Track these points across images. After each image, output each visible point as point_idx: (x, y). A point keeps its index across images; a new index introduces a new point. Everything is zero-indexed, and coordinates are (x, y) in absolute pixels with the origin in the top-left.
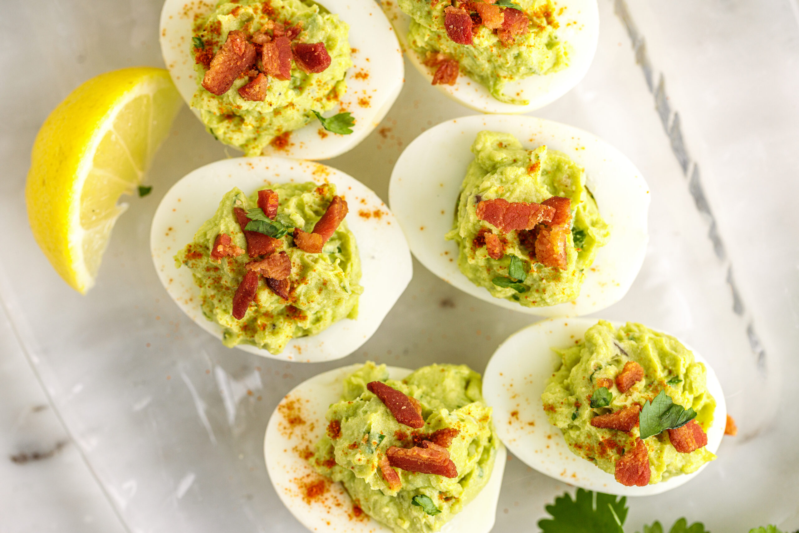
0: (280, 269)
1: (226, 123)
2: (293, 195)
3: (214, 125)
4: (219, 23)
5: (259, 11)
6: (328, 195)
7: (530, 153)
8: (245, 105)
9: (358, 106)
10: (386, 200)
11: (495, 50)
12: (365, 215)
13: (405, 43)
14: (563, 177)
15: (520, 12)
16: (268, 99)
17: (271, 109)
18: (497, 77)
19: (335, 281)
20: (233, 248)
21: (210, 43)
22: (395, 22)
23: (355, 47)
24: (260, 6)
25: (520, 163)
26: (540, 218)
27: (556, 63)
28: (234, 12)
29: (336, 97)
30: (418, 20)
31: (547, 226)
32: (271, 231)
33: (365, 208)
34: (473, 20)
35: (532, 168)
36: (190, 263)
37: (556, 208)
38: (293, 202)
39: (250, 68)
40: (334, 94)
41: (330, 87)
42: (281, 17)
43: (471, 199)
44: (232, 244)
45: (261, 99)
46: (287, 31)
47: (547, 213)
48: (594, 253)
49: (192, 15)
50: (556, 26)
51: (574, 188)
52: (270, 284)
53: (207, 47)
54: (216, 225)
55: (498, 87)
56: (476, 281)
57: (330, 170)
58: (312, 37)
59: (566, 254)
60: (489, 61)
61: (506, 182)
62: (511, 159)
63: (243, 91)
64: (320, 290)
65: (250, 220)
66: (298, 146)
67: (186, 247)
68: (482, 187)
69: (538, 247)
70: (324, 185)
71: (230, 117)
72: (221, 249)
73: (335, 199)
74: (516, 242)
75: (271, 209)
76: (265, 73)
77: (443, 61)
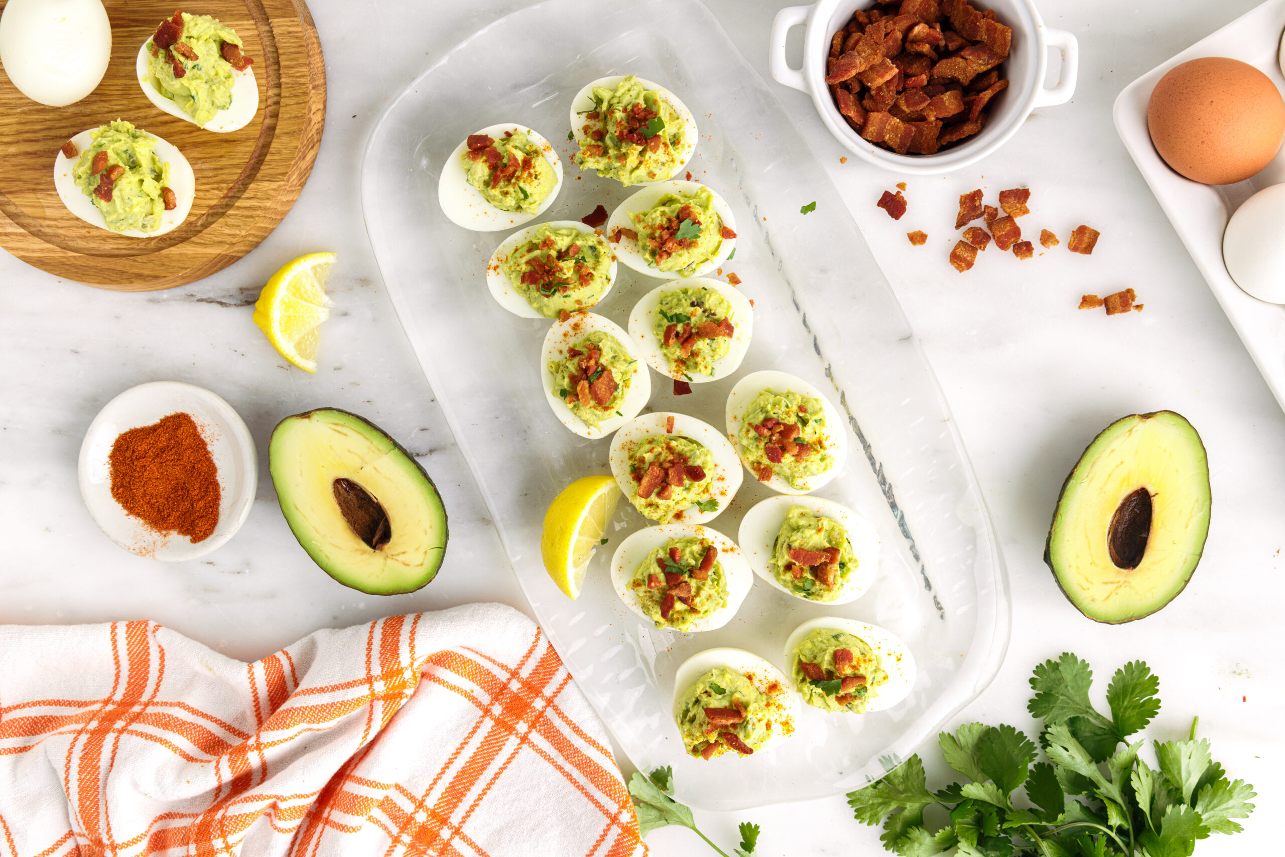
0: (685, 592)
1: (649, 508)
2: (687, 547)
3: (642, 509)
4: (644, 457)
5: (664, 449)
6: (706, 544)
7: (818, 521)
8: (660, 501)
9: (720, 495)
10: (737, 543)
11: (793, 464)
12: (725, 551)
13: (742, 458)
14: (835, 534)
15: (807, 444)
16: (672, 498)
17: (675, 502)
18: (794, 477)
19: (716, 594)
20: (660, 582)
21: (639, 468)
22: (736, 447)
23: (717, 463)
24: (665, 446)
25: (812, 527)
26: (824, 559)
27: (826, 467)
28: (651, 451)
29: (708, 491)
30: (750, 448)
31: (827, 564)
32: (679, 570)
33: (725, 547)
34: (781, 449)
35: (819, 530)
36: (635, 588)
37: (832, 554)
38: (688, 551)
39: (662, 482)
40: (706, 490)
41: (704, 487)
42: (677, 451)
43: (785, 545)
44: (659, 580)
45: (669, 499)
46: (680, 459)
47: (827, 557)
48: (849, 575)
49: (626, 448)
50: (825, 449)
51: (841, 540)
52: (681, 599)
53: (638, 471)
54: (648, 569)
55: (795, 482)
56: (786, 587)
57: (705, 528)
58: (694, 462)
60: (789, 469)
61: (805, 537)
62: (807, 524)
63: (659, 495)
64: (707, 599)
65: (667, 566)
66: (688, 517)
67: (632, 581)
68: (792, 539)
69: (819, 574)
70: (703, 539)
71: (650, 505)
72: (653, 584)
73: (710, 547)
74: (808, 569)
75: (677, 558)
76: (670, 485)
77: (763, 469)
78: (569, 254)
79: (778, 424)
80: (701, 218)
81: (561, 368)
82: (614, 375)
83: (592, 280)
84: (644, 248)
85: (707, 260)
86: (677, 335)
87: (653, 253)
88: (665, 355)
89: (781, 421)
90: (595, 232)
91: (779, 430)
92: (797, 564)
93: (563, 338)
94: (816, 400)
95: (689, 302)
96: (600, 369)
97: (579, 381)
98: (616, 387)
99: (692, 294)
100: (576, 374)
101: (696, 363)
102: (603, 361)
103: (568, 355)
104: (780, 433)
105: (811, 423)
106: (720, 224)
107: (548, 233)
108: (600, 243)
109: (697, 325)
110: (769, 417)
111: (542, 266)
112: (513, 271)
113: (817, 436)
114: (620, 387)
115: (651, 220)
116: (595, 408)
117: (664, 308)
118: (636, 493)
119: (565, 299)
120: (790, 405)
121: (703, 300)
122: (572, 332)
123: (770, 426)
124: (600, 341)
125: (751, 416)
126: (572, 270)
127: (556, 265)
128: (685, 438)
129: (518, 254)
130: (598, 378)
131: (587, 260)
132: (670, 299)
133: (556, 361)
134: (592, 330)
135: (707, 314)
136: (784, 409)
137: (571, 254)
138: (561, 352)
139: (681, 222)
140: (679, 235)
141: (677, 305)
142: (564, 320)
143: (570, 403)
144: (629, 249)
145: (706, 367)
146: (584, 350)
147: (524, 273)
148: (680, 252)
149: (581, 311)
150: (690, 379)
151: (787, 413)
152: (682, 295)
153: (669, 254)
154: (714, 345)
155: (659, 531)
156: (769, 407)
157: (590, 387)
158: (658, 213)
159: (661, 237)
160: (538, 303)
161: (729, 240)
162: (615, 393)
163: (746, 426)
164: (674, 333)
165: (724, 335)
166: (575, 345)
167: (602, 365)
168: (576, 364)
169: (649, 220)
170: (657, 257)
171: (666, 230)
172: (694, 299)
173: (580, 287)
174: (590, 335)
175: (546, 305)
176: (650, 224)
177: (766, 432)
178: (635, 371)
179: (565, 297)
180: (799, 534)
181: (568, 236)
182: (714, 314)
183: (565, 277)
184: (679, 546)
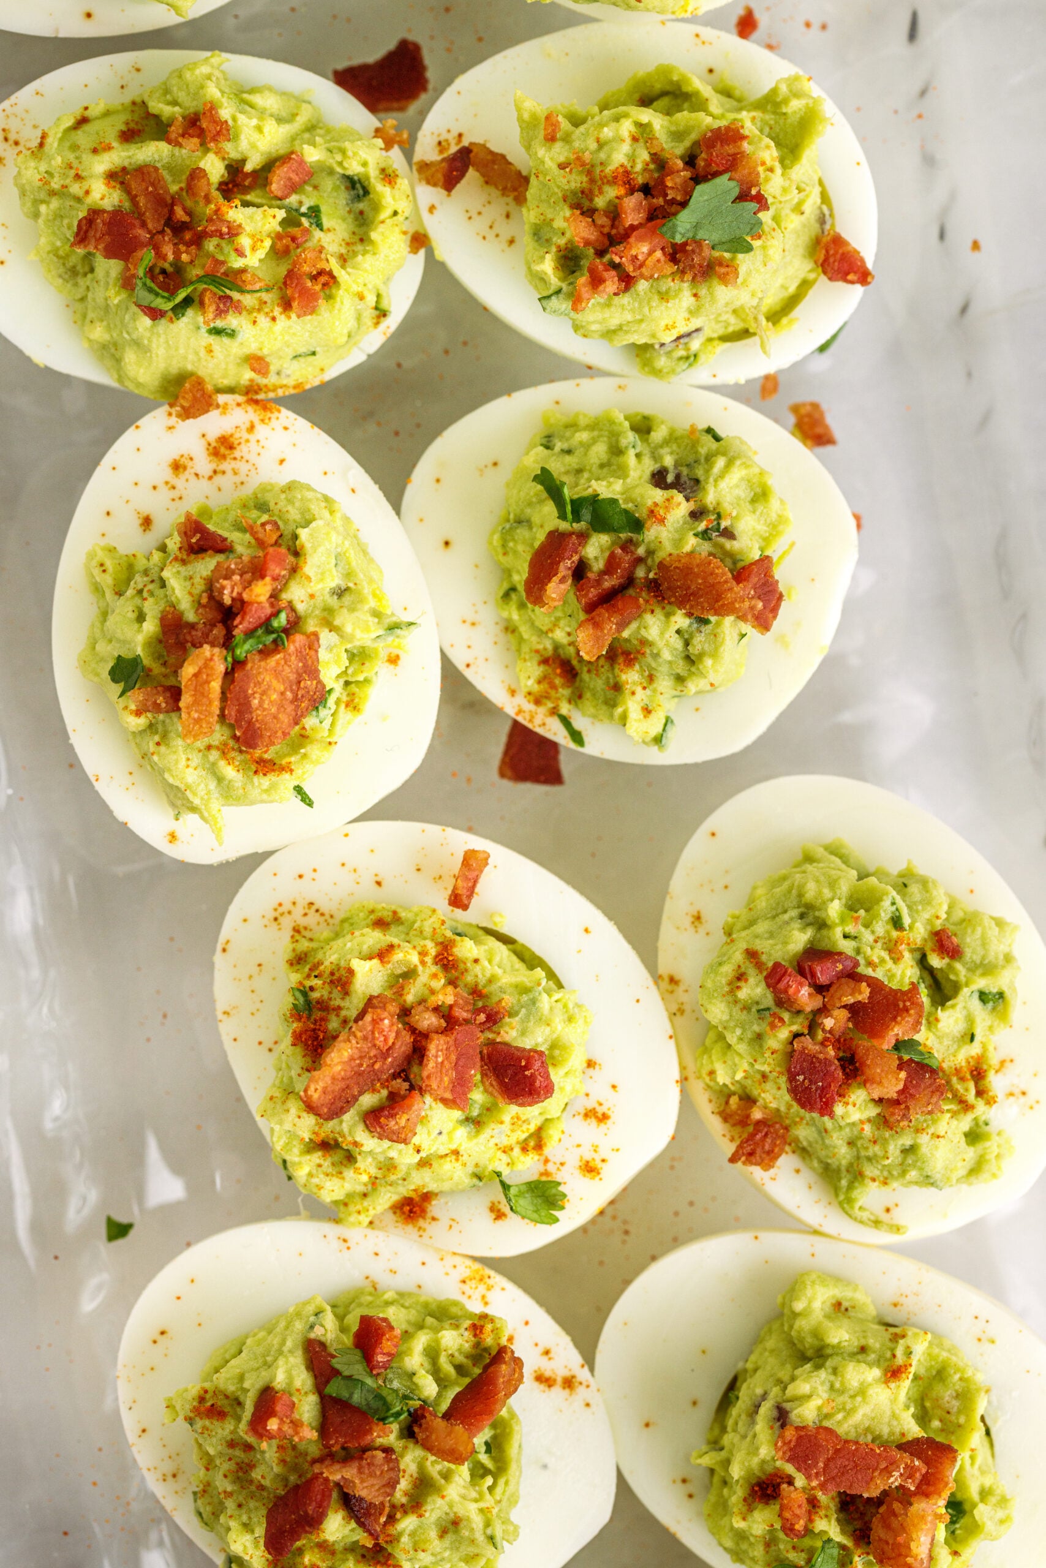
0: (377, 1482)
1: (317, 1157)
2: (421, 1327)
3: (294, 1156)
4: (351, 972)
5: (429, 960)
6: (489, 1340)
7: (896, 1338)
8: (369, 1142)
9: (577, 1173)
10: (589, 1361)
11: (869, 1129)
12: (540, 1379)
13: (691, 1066)
14: (945, 1394)
15: (933, 1072)
16: (416, 1140)
17: (416, 1158)
18: (857, 1176)
19: (477, 1521)
20: (296, 1424)
21: (323, 1006)
22: (678, 1019)
23: (597, 1058)
24: (433, 951)
25: (872, 1357)
26: (895, 1480)
27: (976, 1170)
28: (383, 954)
29: (539, 1147)
30: (732, 1039)
31: (904, 1497)
32: (375, 1404)
33: (548, 1367)
34: (843, 1068)
35: (894, 1373)
36: (199, 1424)
37: (927, 1462)
38: (421, 1341)
39: (395, 1076)
40: (536, 1142)
41: (532, 1128)
42: (469, 978)
43: (766, 1409)
44: (296, 1416)
45: (405, 1141)
46: (477, 1011)
47: (910, 1472)
48: (973, 1550)
49: (287, 923)
50: (989, 1103)
51: (962, 1420)
52: (350, 1504)
53: (317, 1014)
54: (268, 1365)
55: (855, 1194)
56: (737, 1556)
57: (498, 1280)
58: (523, 1033)
59: (931, 1558)
60: (851, 1143)
61: (841, 1392)
62: (856, 1343)
63: (373, 1118)
64: (443, 1533)
65: (336, 1373)
66: (444, 1222)
67: (194, 1391)
68: (792, 1390)
69: (878, 1531)
70: (484, 1317)
71: (326, 1146)
72: (273, 1425)
73: (502, 1350)
74: (833, 1506)
75: (380, 1358)
76: (422, 1091)
77: (758, 1123)
78: (266, 183)
79: (853, 976)
80: (773, 186)
81: (139, 580)
82: (323, 654)
83: (329, 297)
84: (541, 234)
85: (745, 334)
86: (580, 572)
87: (569, 261)
88: (510, 629)
89: (863, 970)
90: (378, 132)
91: (850, 1000)
92: (800, 1481)
93: (168, 474)
94: (999, 923)
95: (649, 466)
96: (282, 620)
97: (197, 645)
98: (318, 699)
99: (666, 442)
100: (191, 616)
101: (617, 688)
102: (296, 594)
103: (174, 543)
104: (854, 1010)
105: (966, 1002)
106: (822, 221)
107: (213, 92)
108: (388, 177)
109: (660, 555)
110: (824, 945)
111: (165, 204)
112: (53, 193)
113: (975, 1049)
114: (331, 701)
115: (593, 146)
116: (224, 752)
117: (557, 467)
118: (289, 1092)
119: (213, 340)
120: (906, 921)
121: (700, 473)
122: (203, 463)
123: (823, 979)
124: (307, 524)
125: (762, 927)
126: (268, 243)
127: (217, 211)
128: (505, 940)
129: (84, 138)
130: (265, 653)
131: (326, 222)
132: (583, 436)
133: (124, 549)
134: (282, 477)
135: (702, 526)
136: (881, 927)
137: (275, 187)
138: (147, 522)
139: (698, 179)
140: (683, 224)
141: (602, 466)
142: (187, 414)
143: (138, 713)
144: (480, 224)
145: (647, 711)
146: (241, 543)
147: (94, 214)
148: (668, 284)
149: (252, 395)
150: (577, 737)
151: (892, 949)
152: (631, 437)
153: (627, 281)
154: (699, 642)
155: (336, 1244)
156: (834, 910)
157: (229, 674)
158: (626, 128)
159: (614, 213)
160: (109, 328)
161: (840, 285)
162: (310, 722)
163: (738, 957)
164: (565, 567)
165: (742, 618)
166: (205, 511)
167: (291, 607)
168: (200, 586)
169: (584, 142)
170: (583, 279)
171: (638, 196)
172: (668, 461)
173: (277, 311)
174: (265, 488)
175: (137, 343)
176: (587, 157)
177: (804, 995)
178: (394, 660)
179: (217, 332)
180: (823, 1374)
181: (280, 120)
182: (729, 534)
183: (237, 263)
184: (397, 1317)
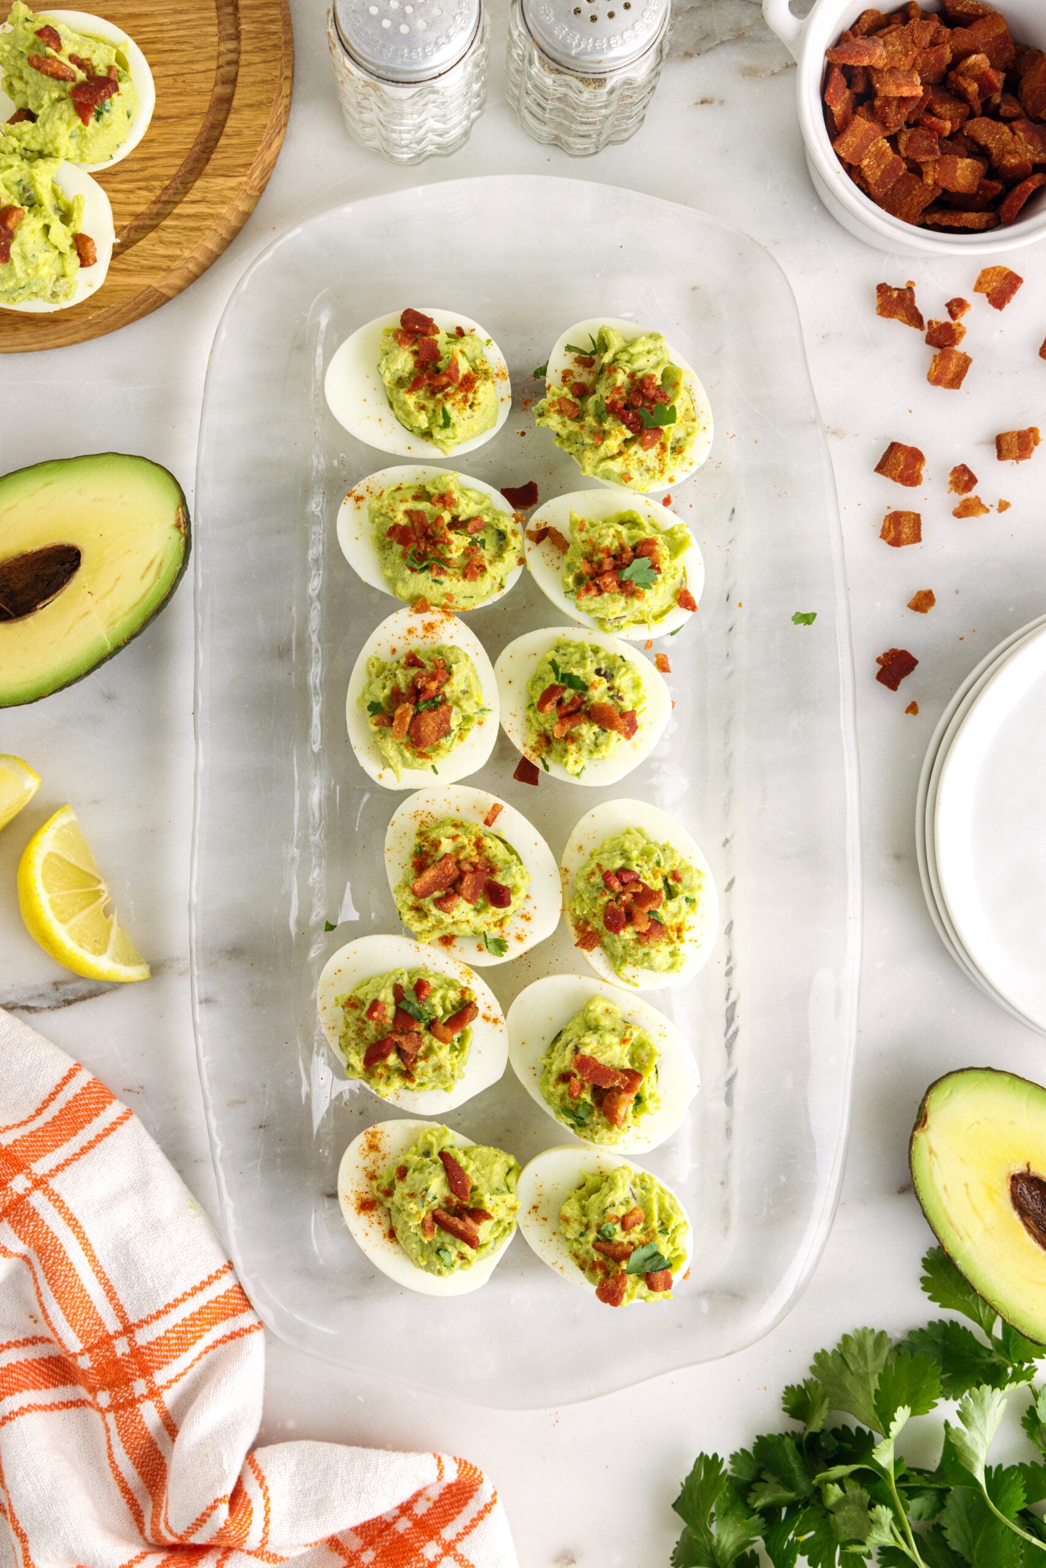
0: (413, 1045)
1: (413, 913)
2: (441, 987)
3: (404, 911)
4: (440, 842)
5: (472, 843)
6: (467, 997)
7: (627, 1028)
8: (434, 911)
9: (514, 939)
10: (505, 1014)
11: (632, 943)
12: (486, 1018)
13: (567, 906)
14: (643, 1053)
15: (662, 925)
16: (453, 913)
17: (452, 921)
18: (624, 960)
19: (449, 1068)
20: (385, 1016)
21: (427, 854)
22: (566, 886)
23: (530, 895)
24: (474, 840)
25: (617, 1033)
26: (617, 1083)
27: (672, 967)
28: (454, 838)
29: (501, 925)
30: (585, 897)
31: (619, 1091)
32: (417, 1014)
33: (488, 1013)
34: (626, 917)
35: (624, 1041)
36: (347, 1009)
37: (631, 1079)
38: (440, 993)
39: (450, 886)
40: (500, 923)
41: (500, 917)
42: (486, 854)
43: (571, 1046)
44: (385, 1013)
45: (449, 913)
46: (487, 867)
47: (623, 1081)
48: (643, 1117)
49: (419, 819)
50: (682, 942)
51: (647, 1065)
52: (400, 1052)
53: (424, 856)
54: (378, 991)
55: (622, 968)
56: (549, 1102)
57: (475, 975)
58: (503, 879)
59: (625, 1117)
60: (624, 947)
61: (602, 1044)
62: (611, 1027)
63: (438, 902)
64: (434, 1070)
65: (404, 999)
66: (458, 948)
67: (347, 996)
68: (582, 1040)
69: (606, 1103)
70: (467, 988)
71: (417, 909)
72: (375, 1014)
73: (471, 1003)
74: (590, 1089)
75: (423, 996)
76: (459, 894)
77: (589, 932)
78: (466, 527)
79: (637, 881)
80: (664, 565)
81: (386, 673)
82: (453, 715)
83: (482, 576)
84: (570, 567)
85: (643, 622)
86: (560, 702)
87: (579, 580)
88: (528, 720)
89: (641, 880)
90: (514, 515)
91: (634, 890)
92: (579, 1077)
93: (405, 633)
94: (699, 872)
95: (595, 666)
96: (440, 698)
97: (404, 702)
98: (447, 732)
99: (604, 658)
100: (404, 690)
101: (566, 751)
102: (447, 689)
103: (403, 661)
104: (635, 895)
105: (679, 900)
106: (682, 583)
107: (452, 487)
108: (514, 533)
109: (593, 702)
110: (628, 867)
111: (425, 528)
112: (382, 515)
113: (679, 920)
114: (453, 734)
115: (597, 536)
116: (407, 746)
117: (559, 660)
118: (407, 885)
119: (433, 584)
120: (662, 864)
121: (614, 673)
122: (420, 632)
123: (625, 880)
124: (456, 663)
125: (605, 856)
126: (462, 550)
127: (445, 533)
128: (504, 842)
129: (398, 495)
130: (430, 710)
131: (487, 546)
132: (572, 650)
133: (383, 660)
134: (450, 643)
135: (611, 693)
136: (652, 864)
137: (469, 529)
138: (394, 651)
139: (636, 557)
140: (627, 573)
141: (577, 663)
142: (418, 611)
143: (376, 725)
144: (548, 559)
145: (576, 762)
146: (429, 667)
147: (396, 525)
148: (617, 596)
149: (445, 609)
150: (547, 767)
151: (655, 876)
152: (590, 653)
153: (600, 592)
154: (601, 739)
155: (414, 949)
156: (635, 854)
157: (414, 716)
158: (612, 531)
159: (600, 564)
160: (393, 572)
161: (684, 610)
162: (443, 741)
163: (593, 865)
164: (555, 699)
165: (620, 732)
166: (418, 651)
167: (444, 694)
168: (409, 679)
169: (594, 535)
170: (583, 588)
171: (611, 559)
172: (603, 666)
173: (461, 578)
174: (442, 646)
175: (403, 580)
176: (594, 540)
177: (616, 885)
178: (480, 723)
179: (435, 581)
180: (596, 1036)
181: (476, 503)
182: (621, 698)
183: (449, 556)
184: (433, 982)
